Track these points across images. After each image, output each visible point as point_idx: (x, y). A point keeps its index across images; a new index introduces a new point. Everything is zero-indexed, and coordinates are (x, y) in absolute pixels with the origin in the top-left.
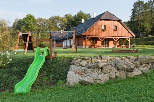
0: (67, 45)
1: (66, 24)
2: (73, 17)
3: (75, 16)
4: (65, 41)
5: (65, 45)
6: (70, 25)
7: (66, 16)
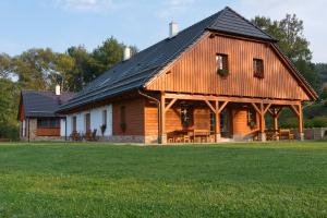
0: (75, 131)
1: (71, 73)
2: (90, 55)
3: (95, 52)
4: (69, 119)
5: (69, 133)
6: (79, 75)
7: (69, 50)
